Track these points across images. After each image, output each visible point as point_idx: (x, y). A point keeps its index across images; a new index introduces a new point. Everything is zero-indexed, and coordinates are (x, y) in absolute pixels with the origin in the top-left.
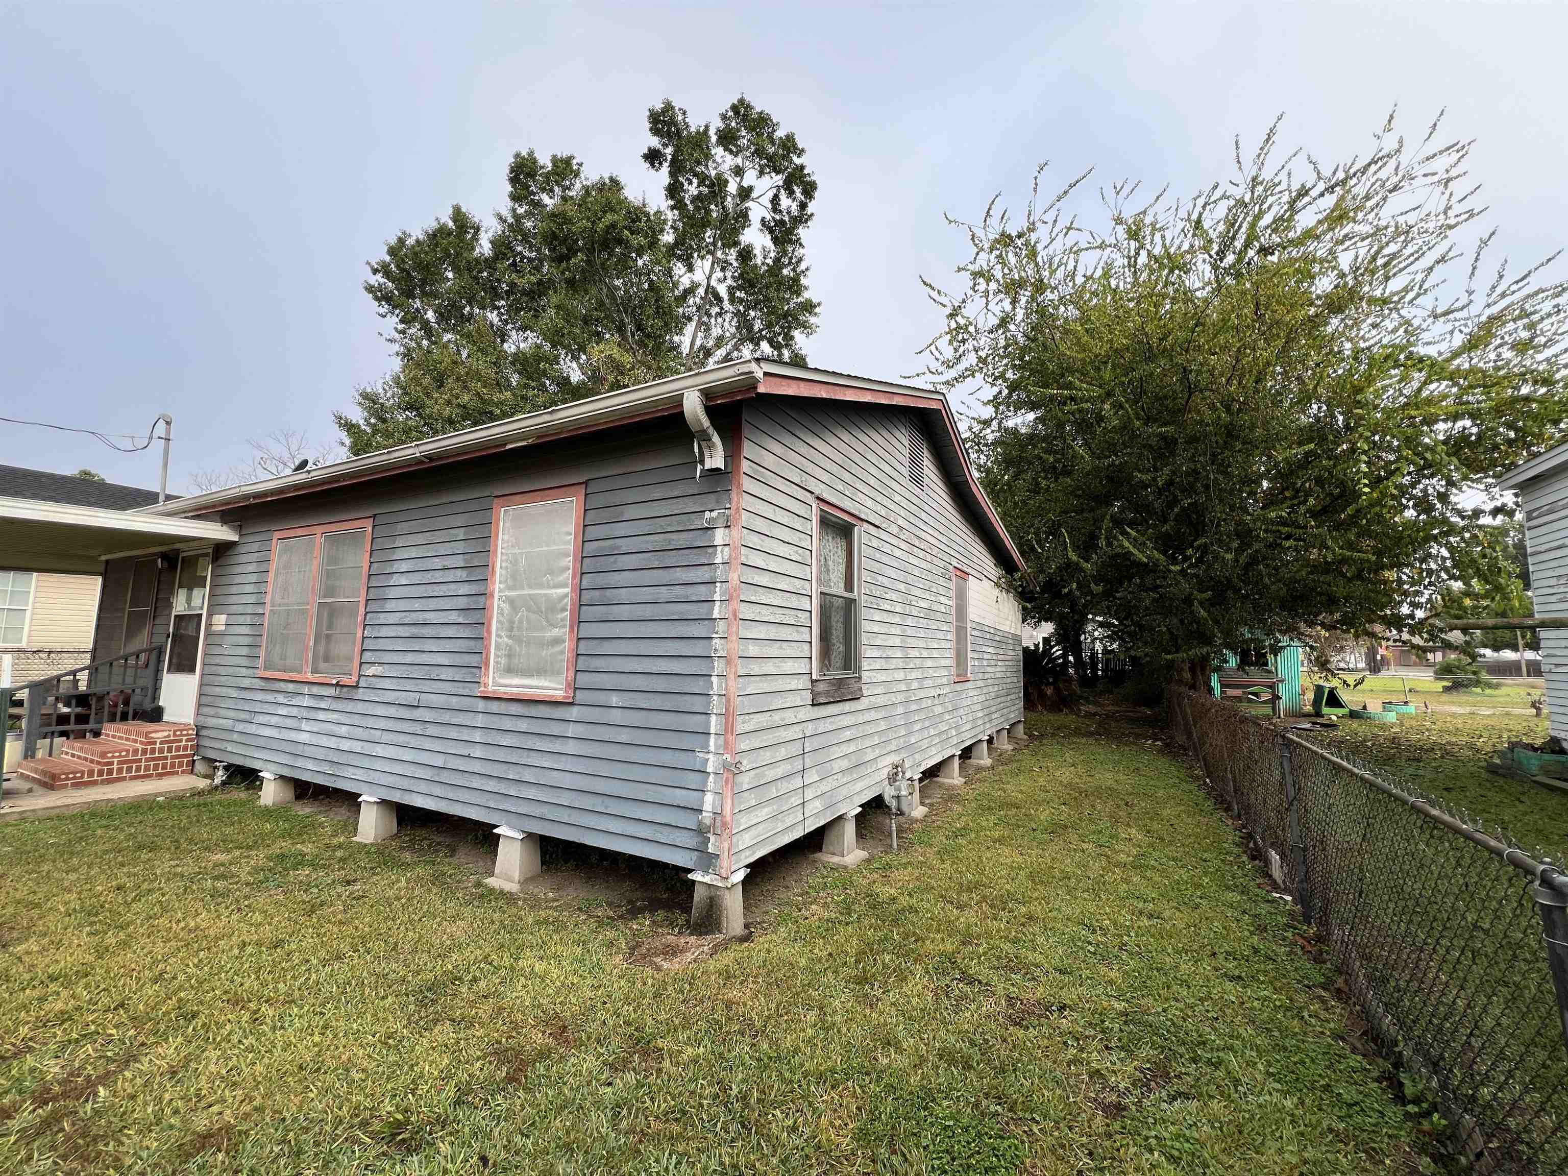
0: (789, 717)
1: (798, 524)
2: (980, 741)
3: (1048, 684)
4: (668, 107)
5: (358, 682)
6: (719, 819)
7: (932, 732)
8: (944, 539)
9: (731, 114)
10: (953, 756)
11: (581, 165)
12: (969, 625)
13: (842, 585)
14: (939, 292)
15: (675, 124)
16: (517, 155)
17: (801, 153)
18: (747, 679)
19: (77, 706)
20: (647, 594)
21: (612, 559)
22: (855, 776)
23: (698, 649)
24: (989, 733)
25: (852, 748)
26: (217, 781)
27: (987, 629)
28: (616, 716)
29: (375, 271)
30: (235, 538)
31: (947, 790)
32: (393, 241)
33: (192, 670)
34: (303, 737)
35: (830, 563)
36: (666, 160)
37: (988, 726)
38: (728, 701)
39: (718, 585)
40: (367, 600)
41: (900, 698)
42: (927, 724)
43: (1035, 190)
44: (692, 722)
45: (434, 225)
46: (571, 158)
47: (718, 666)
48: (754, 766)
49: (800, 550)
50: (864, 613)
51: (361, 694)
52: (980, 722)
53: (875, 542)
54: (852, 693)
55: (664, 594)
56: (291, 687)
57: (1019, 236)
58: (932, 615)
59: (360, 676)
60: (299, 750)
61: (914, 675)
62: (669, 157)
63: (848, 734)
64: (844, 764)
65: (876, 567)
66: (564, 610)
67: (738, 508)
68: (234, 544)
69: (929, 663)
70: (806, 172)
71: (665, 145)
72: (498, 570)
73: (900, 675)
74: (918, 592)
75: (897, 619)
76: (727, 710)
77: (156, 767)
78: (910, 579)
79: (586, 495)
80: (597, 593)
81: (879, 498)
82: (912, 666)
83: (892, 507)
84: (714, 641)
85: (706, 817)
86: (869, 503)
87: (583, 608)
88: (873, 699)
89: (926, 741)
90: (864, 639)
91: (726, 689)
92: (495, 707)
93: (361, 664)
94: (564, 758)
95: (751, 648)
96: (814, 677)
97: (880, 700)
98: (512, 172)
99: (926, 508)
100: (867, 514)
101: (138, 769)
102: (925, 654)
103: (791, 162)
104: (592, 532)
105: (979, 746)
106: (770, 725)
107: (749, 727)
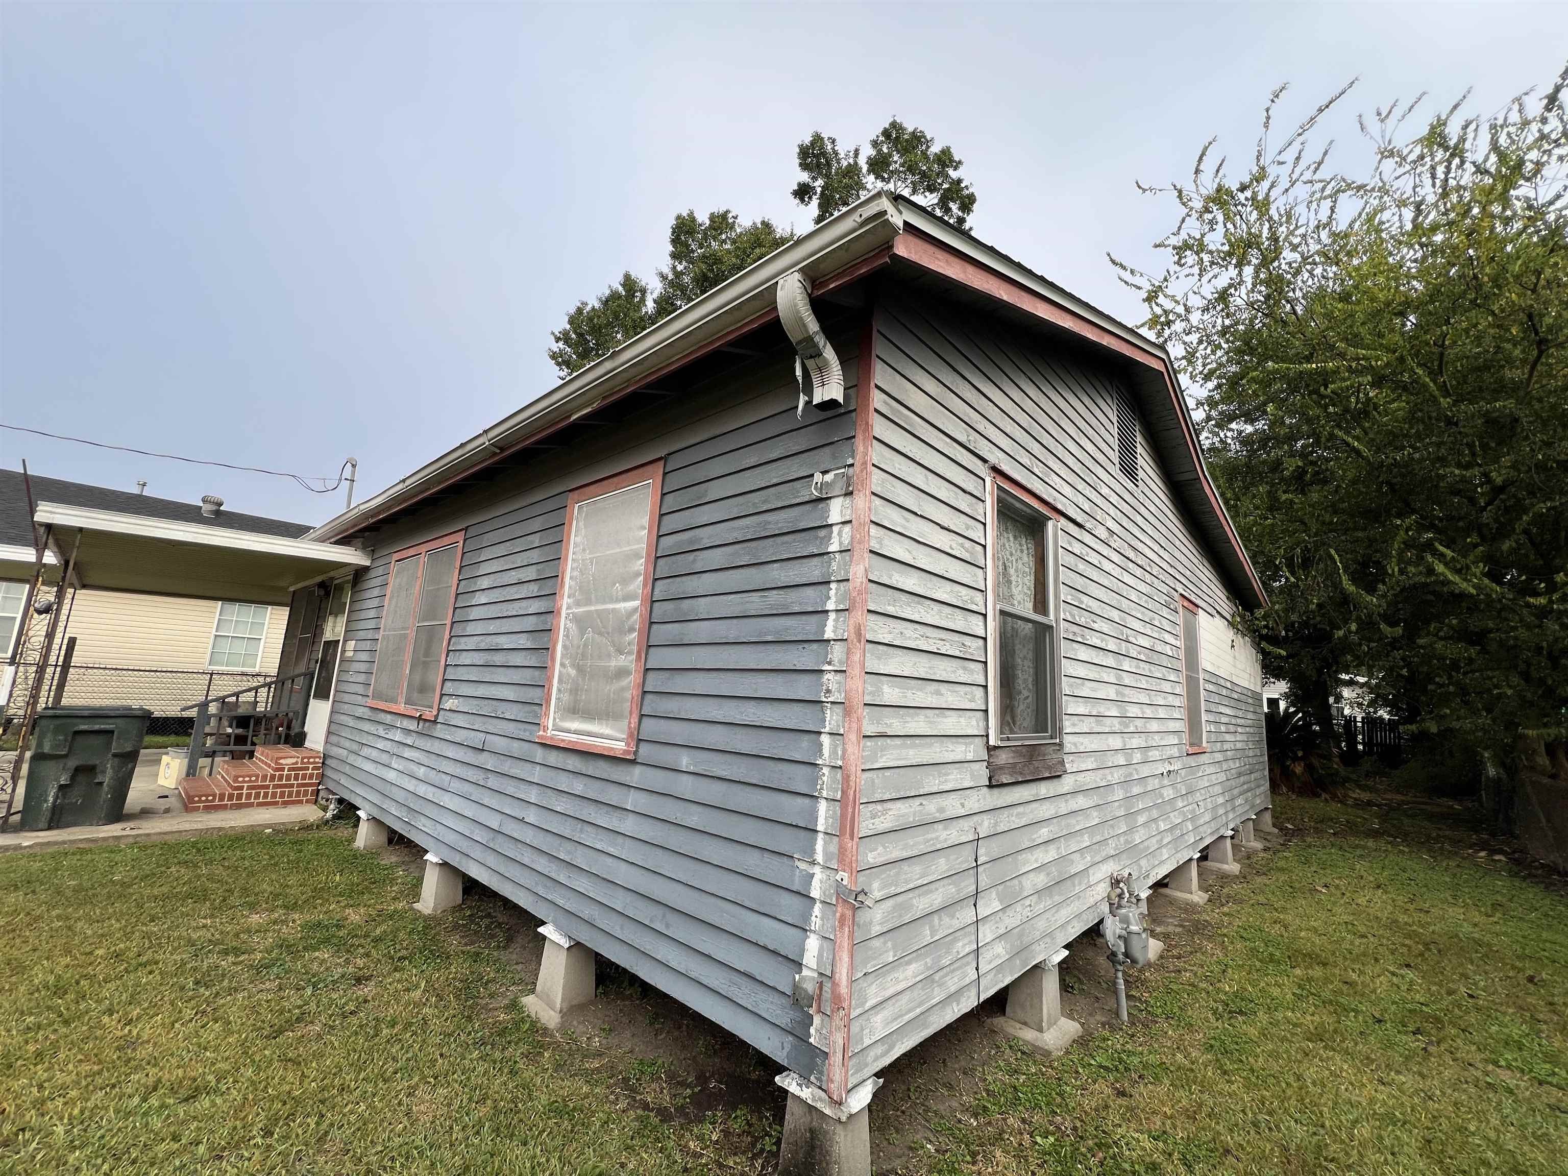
0: (953, 805)
1: (963, 503)
2: (1222, 837)
3: (1295, 759)
4: (817, 139)
5: (437, 716)
6: (827, 986)
7: (1162, 826)
8: (1166, 556)
9: (882, 138)
10: (1191, 859)
11: (736, 218)
12: (1201, 676)
13: (1030, 605)
14: (1132, 272)
15: (824, 154)
16: (678, 217)
17: (957, 165)
18: (880, 741)
19: (237, 727)
20: (732, 605)
21: (691, 557)
22: (1057, 899)
23: (801, 688)
24: (1231, 826)
25: (1051, 854)
26: (329, 815)
27: (1222, 682)
28: (686, 786)
29: (558, 340)
30: (367, 563)
31: (1186, 911)
32: (572, 311)
33: (327, 697)
34: (391, 776)
35: (1012, 571)
36: (815, 194)
37: (1231, 816)
38: (846, 779)
39: (833, 586)
40: (453, 623)
41: (1116, 776)
42: (1155, 813)
43: (1266, 125)
44: (791, 808)
45: (607, 292)
46: (727, 212)
47: (832, 719)
48: (893, 890)
49: (968, 544)
50: (1064, 648)
51: (439, 731)
52: (1221, 811)
53: (1077, 548)
54: (1049, 768)
55: (755, 603)
56: (388, 718)
57: (1243, 189)
58: (1155, 658)
59: (439, 710)
60: (387, 789)
61: (1136, 742)
62: (819, 190)
63: (1044, 833)
64: (1041, 880)
65: (1079, 582)
66: (632, 630)
67: (865, 463)
68: (366, 569)
69: (1154, 726)
70: (963, 185)
71: (814, 179)
72: (567, 580)
73: (1115, 742)
74: (1137, 625)
75: (1110, 661)
76: (844, 792)
77: (282, 795)
78: (1125, 604)
79: (665, 474)
80: (669, 606)
81: (1081, 486)
82: (1132, 729)
83: (1098, 502)
84: (827, 676)
85: (808, 976)
86: (1067, 490)
87: (655, 627)
88: (1080, 777)
89: (1154, 840)
90: (1066, 686)
91: (843, 758)
92: (553, 758)
93: (442, 695)
94: (620, 839)
95: (886, 689)
96: (992, 742)
97: (1089, 780)
98: (673, 233)
99: (1142, 510)
100: (1064, 505)
101: (266, 795)
102: (1149, 712)
103: (947, 176)
104: (671, 523)
105: (1221, 845)
106: (918, 819)
107: (884, 823)
